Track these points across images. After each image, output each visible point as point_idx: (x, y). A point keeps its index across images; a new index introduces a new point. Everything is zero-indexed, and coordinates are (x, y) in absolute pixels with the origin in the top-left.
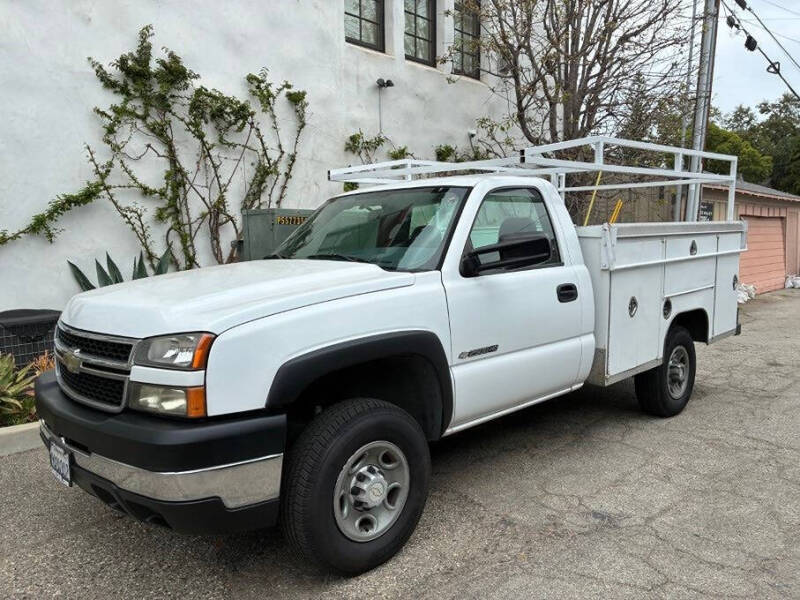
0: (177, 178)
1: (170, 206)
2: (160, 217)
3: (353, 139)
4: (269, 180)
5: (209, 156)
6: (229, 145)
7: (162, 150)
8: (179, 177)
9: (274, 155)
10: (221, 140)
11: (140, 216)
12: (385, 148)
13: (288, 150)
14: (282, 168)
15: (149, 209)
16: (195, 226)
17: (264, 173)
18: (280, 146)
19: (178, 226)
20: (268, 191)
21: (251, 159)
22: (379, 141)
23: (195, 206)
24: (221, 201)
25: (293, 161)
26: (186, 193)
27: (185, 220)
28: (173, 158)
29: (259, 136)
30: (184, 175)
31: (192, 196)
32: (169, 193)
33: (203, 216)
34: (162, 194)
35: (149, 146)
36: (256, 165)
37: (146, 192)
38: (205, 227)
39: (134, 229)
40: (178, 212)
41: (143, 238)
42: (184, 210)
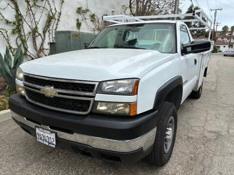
0: (19, 17)
1: (17, 28)
2: (13, 32)
3: (79, 8)
4: (53, 20)
5: (31, 10)
6: (38, 6)
7: (13, 6)
8: (20, 17)
9: (54, 12)
10: (35, 4)
11: (7, 32)
12: (88, 13)
13: (58, 11)
14: (56, 17)
15: (9, 29)
16: (27, 37)
17: (50, 19)
18: (55, 9)
19: (20, 36)
20: (52, 25)
21: (45, 12)
22: (87, 10)
23: (26, 29)
24: (36, 28)
25: (60, 15)
26: (23, 23)
27: (23, 34)
28: (17, 10)
29: (49, 4)
30: (22, 17)
31: (25, 24)
32: (17, 24)
33: (30, 33)
34: (14, 23)
35: (8, 4)
36: (47, 15)
37: (7, 22)
38: (31, 37)
39: (4, 37)
40: (20, 31)
41: (8, 40)
42: (22, 31)
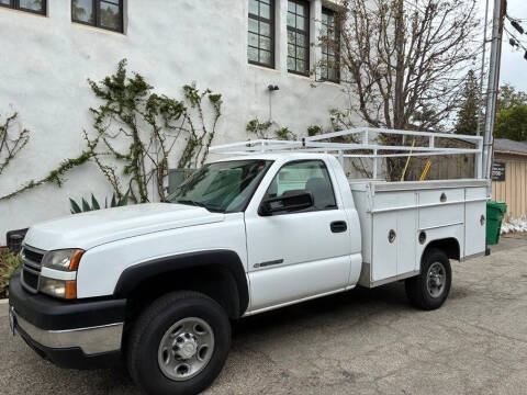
0: (138, 148)
1: (133, 165)
2: (126, 172)
3: (251, 123)
4: (196, 149)
5: (158, 134)
6: (171, 128)
7: (129, 132)
9: (199, 133)
10: (166, 125)
11: (113, 171)
12: (273, 128)
13: (209, 130)
14: (205, 142)
15: (119, 167)
16: (148, 177)
17: (193, 144)
18: (204, 128)
19: (138, 177)
20: (196, 155)
21: (187, 136)
22: (269, 124)
23: (148, 165)
24: (165, 162)
25: (212, 137)
26: (143, 158)
27: (142, 173)
28: (136, 136)
29: (190, 122)
30: (142, 146)
31: (147, 159)
32: (132, 157)
33: (153, 171)
34: (128, 158)
35: (121, 129)
36: (188, 140)
37: (119, 157)
38: (155, 178)
39: (110, 179)
40: (137, 168)
41: (115, 184)
42: (141, 168)
